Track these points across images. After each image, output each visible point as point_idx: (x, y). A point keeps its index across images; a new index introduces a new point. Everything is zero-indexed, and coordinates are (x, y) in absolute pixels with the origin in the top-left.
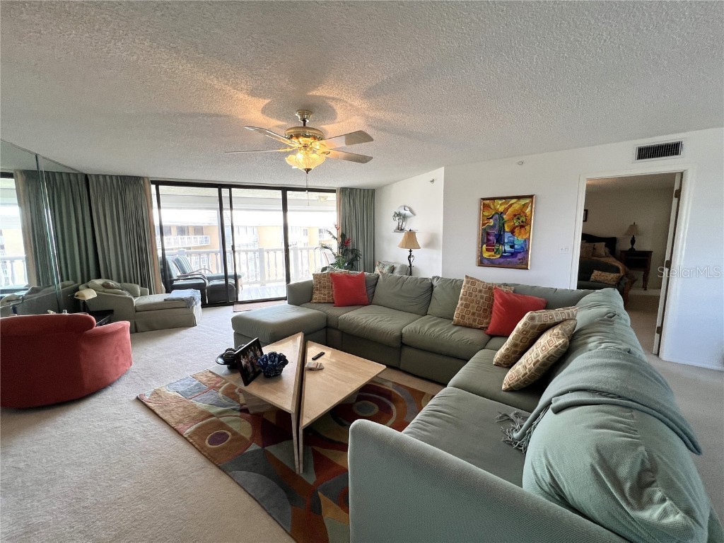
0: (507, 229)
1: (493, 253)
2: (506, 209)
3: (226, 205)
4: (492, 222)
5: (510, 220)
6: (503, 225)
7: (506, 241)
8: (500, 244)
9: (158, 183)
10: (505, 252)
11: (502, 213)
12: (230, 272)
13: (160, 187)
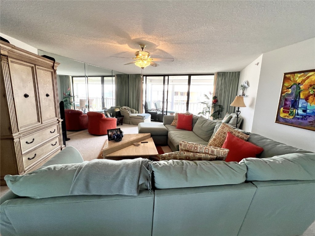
0: (302, 96)
1: (287, 115)
2: (304, 81)
3: (166, 83)
4: (290, 91)
5: (305, 90)
6: (299, 93)
7: (300, 106)
8: (294, 108)
9: (146, 76)
10: (298, 114)
11: (299, 84)
12: (165, 110)
13: (147, 77)
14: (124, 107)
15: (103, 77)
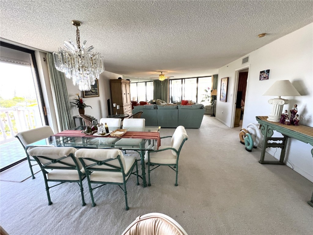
3: (183, 83)
13: (172, 81)
14: (158, 100)
15: (146, 82)
